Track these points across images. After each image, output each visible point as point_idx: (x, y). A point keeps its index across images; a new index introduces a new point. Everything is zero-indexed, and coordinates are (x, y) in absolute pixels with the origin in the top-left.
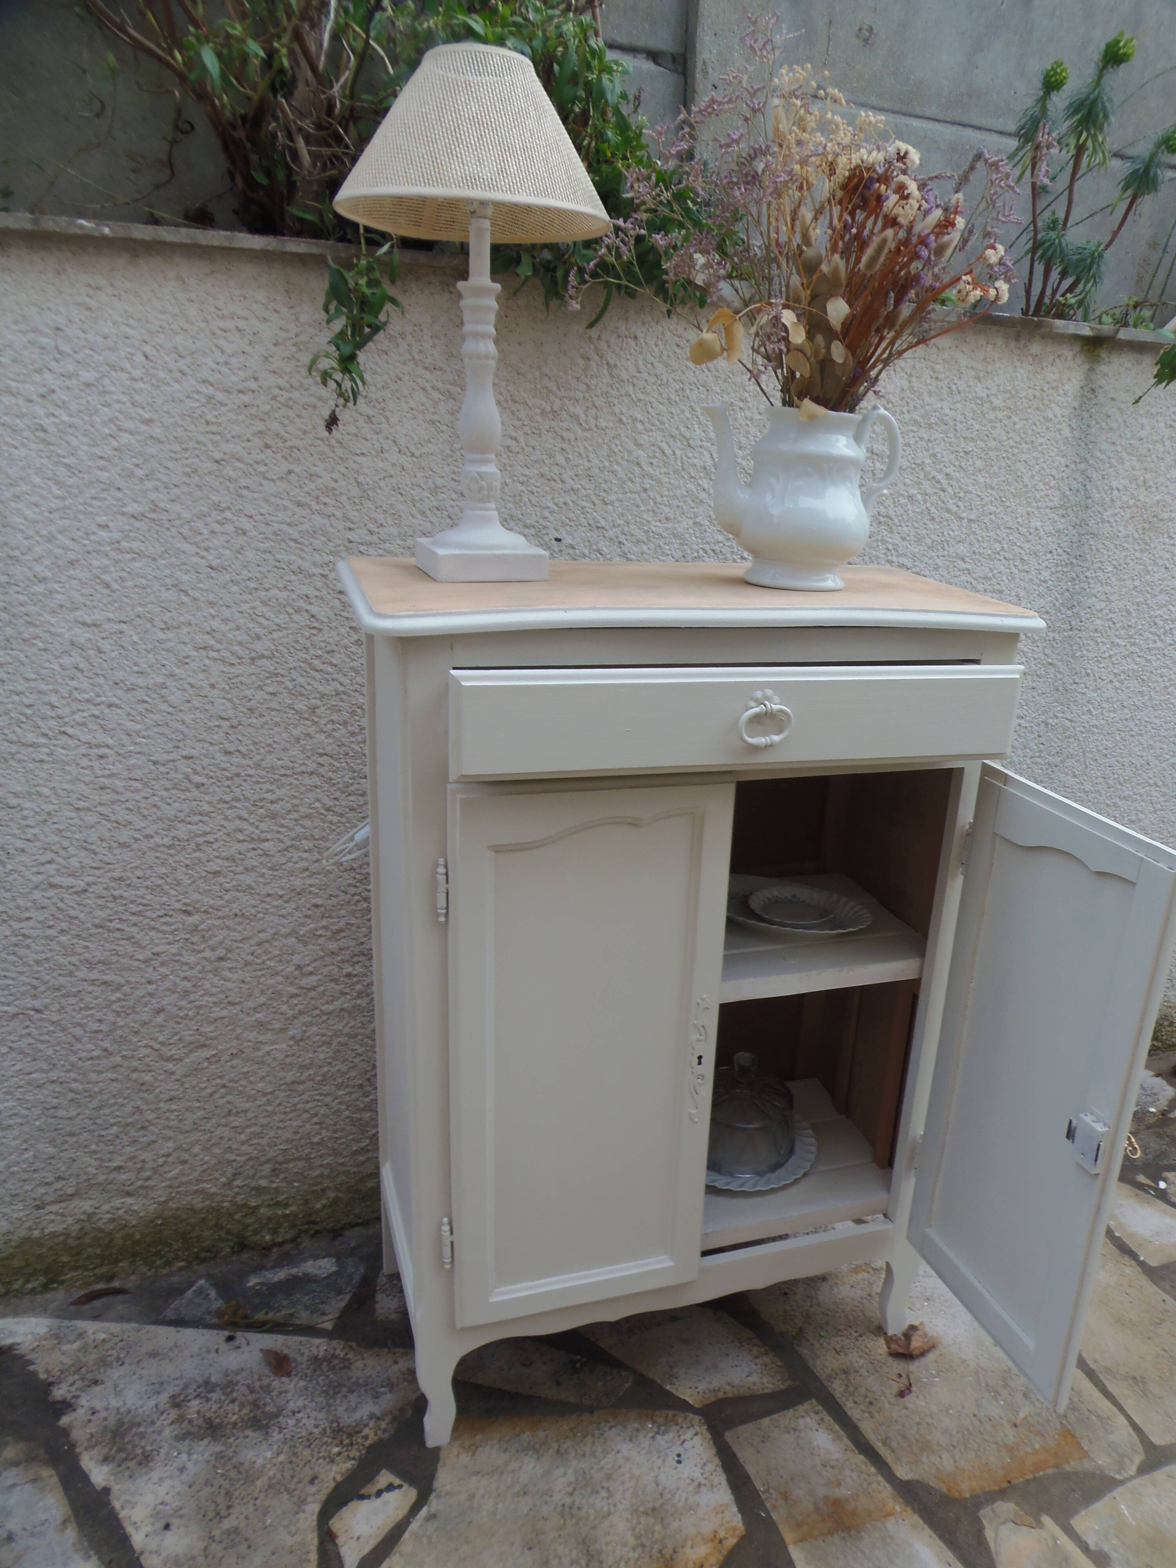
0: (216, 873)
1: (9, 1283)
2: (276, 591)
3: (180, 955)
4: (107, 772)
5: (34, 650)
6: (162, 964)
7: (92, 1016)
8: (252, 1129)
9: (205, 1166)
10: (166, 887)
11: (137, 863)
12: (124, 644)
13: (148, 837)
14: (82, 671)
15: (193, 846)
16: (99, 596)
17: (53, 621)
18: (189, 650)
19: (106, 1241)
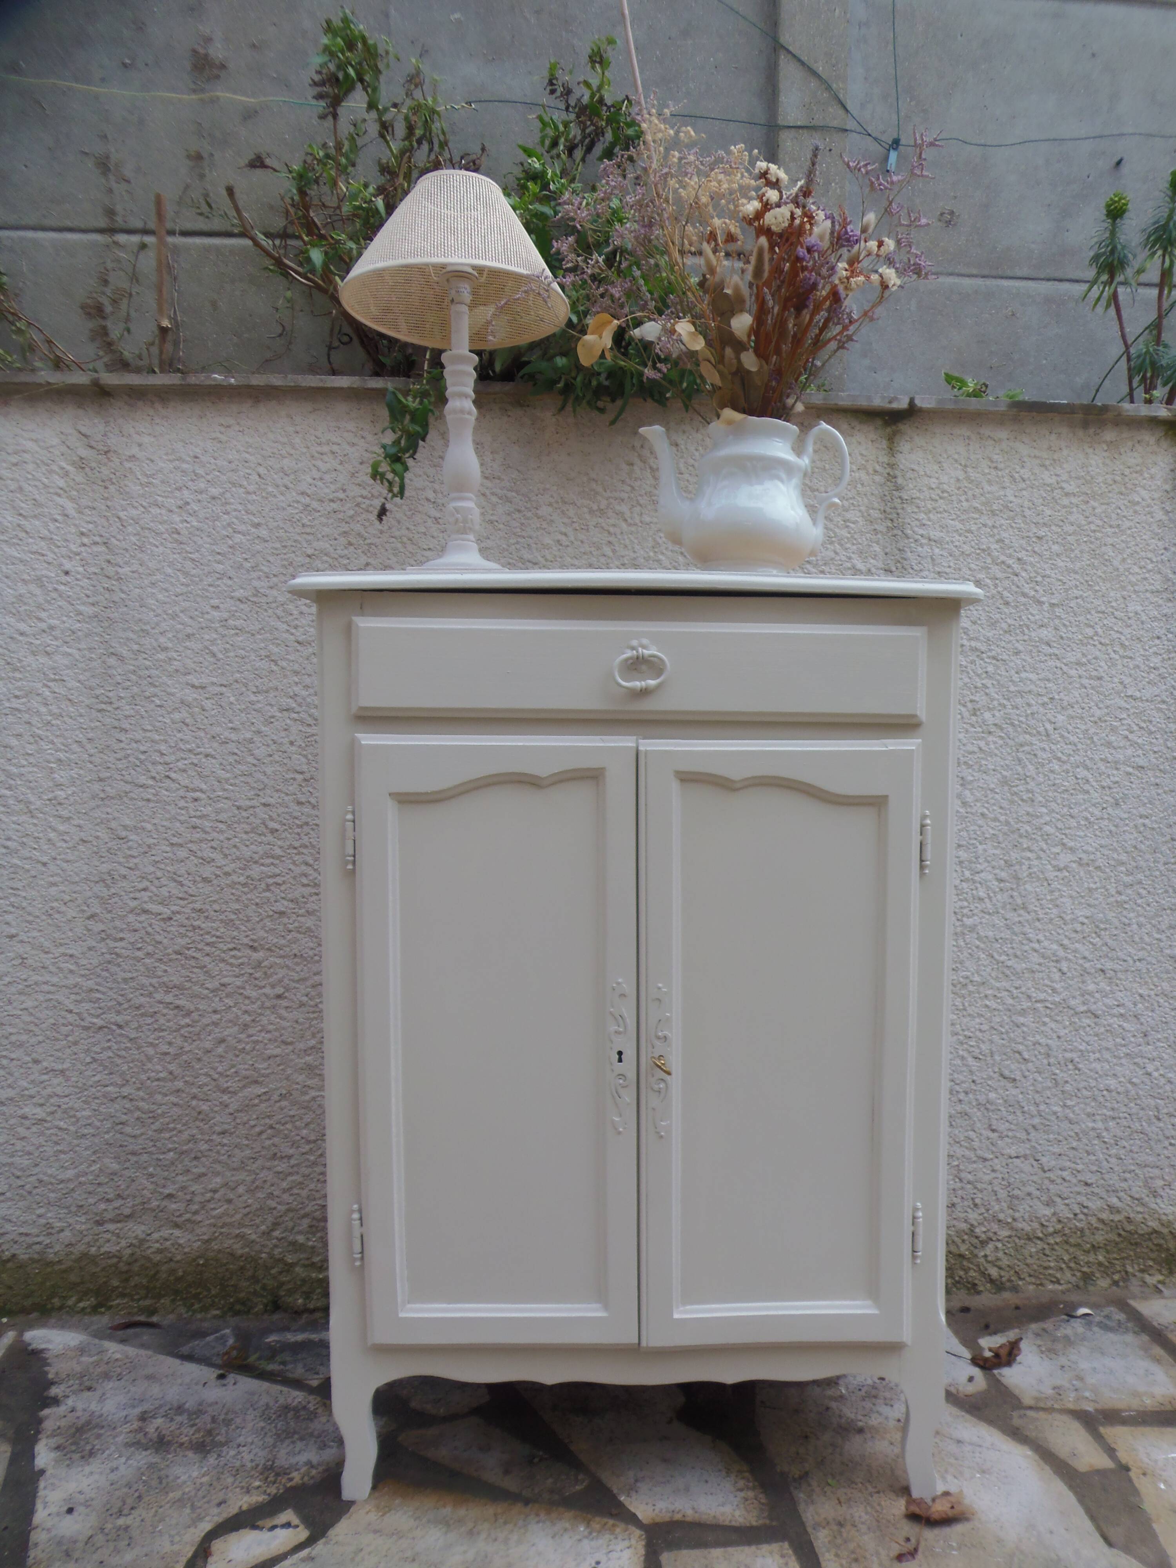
0: (282, 913)
1: (64, 1298)
3: (244, 988)
4: (199, 813)
5: (152, 706)
6: (227, 996)
7: (163, 1037)
8: (294, 1178)
9: (247, 1210)
10: (237, 922)
11: (217, 897)
12: (223, 704)
13: (227, 874)
14: (187, 725)
15: (263, 886)
16: (206, 664)
17: (169, 682)
18: (274, 711)
19: (152, 1273)
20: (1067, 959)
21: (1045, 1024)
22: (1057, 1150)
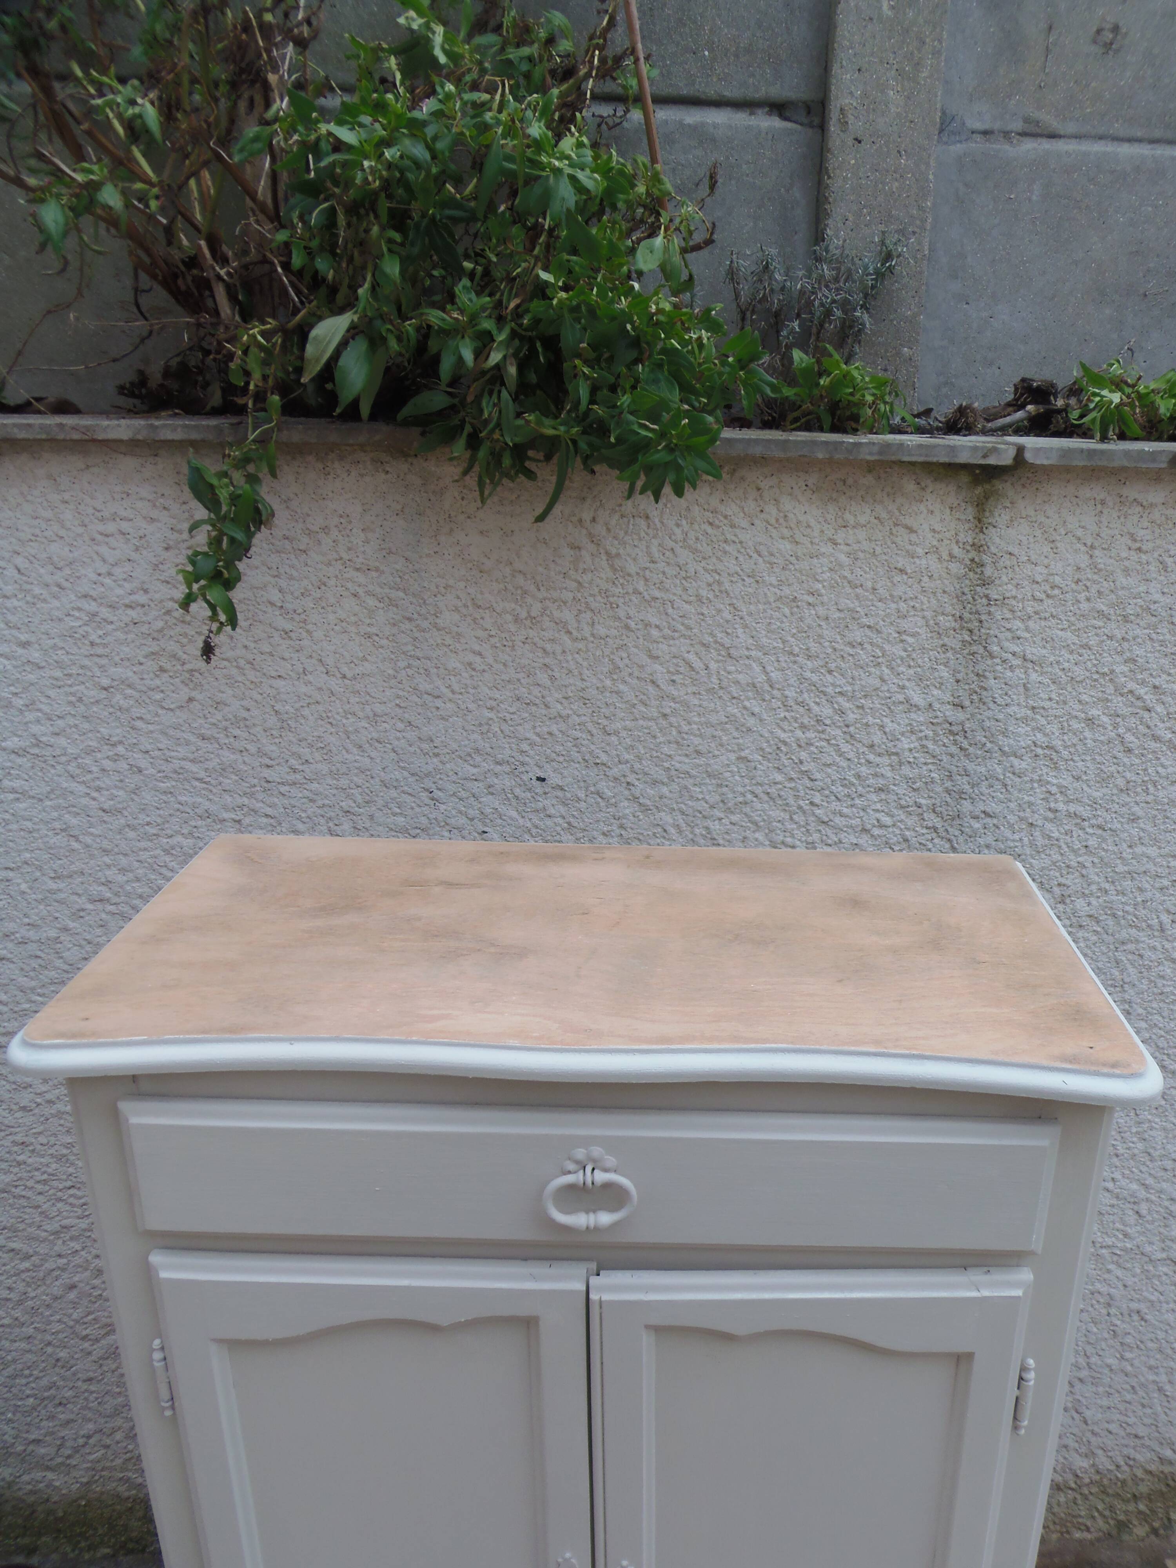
2: (179, 838)
6: (72, 1239)
11: (41, 1128)
12: (12, 893)
13: (50, 1102)
18: (83, 902)
19: (27, 1513)
20: (1147, 1200)
21: (1109, 1271)
22: (1105, 1402)
